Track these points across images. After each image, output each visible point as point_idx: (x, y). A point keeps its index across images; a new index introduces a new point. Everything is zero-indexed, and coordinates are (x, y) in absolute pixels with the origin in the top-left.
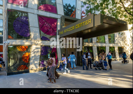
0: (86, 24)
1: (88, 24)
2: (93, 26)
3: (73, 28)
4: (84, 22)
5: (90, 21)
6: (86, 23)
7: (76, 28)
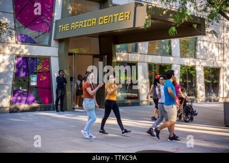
0: (120, 20)
1: (123, 19)
2: (132, 26)
3: (93, 23)
4: (116, 15)
5: (128, 16)
6: (120, 17)
7: (100, 23)
